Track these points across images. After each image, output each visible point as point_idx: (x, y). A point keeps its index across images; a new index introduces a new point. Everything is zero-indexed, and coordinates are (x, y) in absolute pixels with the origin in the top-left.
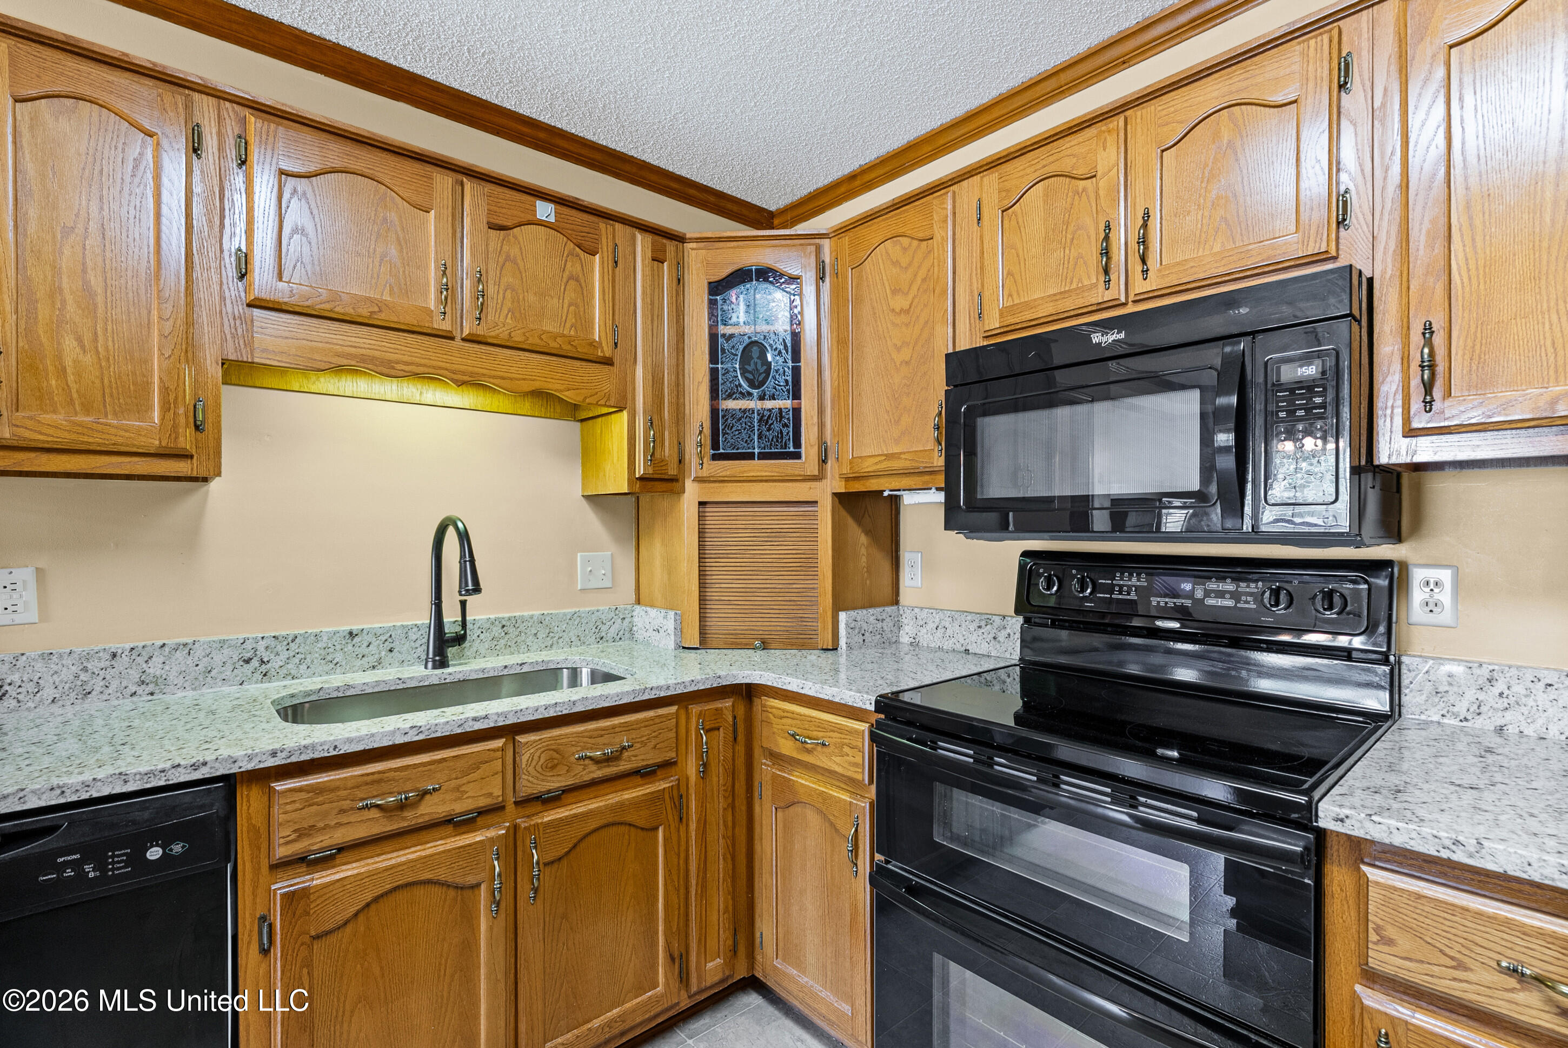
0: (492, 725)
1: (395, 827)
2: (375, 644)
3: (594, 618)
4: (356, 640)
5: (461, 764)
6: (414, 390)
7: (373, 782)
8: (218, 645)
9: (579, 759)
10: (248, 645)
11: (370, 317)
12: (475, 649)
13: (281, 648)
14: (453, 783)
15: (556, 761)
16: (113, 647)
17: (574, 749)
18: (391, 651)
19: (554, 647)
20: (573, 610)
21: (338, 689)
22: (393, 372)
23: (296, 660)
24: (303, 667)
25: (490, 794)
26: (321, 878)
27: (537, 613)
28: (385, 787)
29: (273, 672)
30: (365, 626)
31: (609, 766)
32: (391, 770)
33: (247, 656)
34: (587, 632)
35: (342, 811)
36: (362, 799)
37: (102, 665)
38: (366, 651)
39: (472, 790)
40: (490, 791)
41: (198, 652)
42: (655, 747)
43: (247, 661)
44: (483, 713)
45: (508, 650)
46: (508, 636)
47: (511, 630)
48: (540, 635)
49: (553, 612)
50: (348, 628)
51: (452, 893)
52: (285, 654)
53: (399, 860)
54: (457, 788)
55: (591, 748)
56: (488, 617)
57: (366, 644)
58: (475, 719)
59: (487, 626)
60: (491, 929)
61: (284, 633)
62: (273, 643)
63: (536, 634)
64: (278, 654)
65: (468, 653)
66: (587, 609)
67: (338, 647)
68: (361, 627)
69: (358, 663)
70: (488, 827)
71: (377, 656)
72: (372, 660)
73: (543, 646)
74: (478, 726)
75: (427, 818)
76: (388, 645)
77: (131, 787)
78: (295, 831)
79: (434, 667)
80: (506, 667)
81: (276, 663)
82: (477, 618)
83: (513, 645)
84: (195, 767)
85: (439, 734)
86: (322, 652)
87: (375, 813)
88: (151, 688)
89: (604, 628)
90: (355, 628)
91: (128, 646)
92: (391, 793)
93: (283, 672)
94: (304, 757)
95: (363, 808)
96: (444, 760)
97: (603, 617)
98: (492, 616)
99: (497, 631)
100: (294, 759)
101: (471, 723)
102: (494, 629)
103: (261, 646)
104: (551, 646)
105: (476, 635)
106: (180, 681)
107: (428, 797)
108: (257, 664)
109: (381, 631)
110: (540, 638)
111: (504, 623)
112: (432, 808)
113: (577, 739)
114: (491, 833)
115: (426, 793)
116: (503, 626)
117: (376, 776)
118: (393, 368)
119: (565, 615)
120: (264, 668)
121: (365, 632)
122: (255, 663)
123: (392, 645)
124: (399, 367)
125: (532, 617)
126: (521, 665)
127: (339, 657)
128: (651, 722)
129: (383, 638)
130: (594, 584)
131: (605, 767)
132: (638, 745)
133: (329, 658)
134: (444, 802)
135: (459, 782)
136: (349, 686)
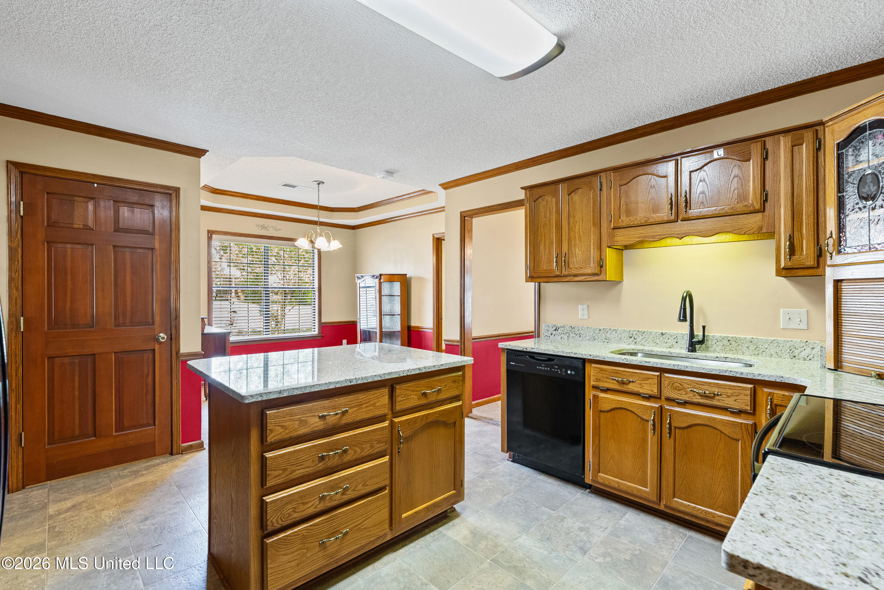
0: (652, 366)
1: (621, 389)
2: (671, 339)
3: (788, 345)
4: (664, 336)
5: (642, 376)
6: (689, 239)
7: (615, 372)
8: (623, 331)
9: (691, 391)
10: (631, 332)
11: (645, 223)
12: (714, 349)
13: (640, 335)
14: (640, 382)
15: (680, 388)
16: (600, 328)
17: (689, 386)
18: (677, 342)
19: (760, 355)
20: (773, 338)
21: (648, 351)
22: (655, 239)
23: (644, 340)
24: (647, 342)
25: (653, 391)
26: (602, 395)
27: (749, 337)
28: (618, 375)
29: (637, 342)
30: (667, 332)
31: (707, 400)
32: (620, 370)
33: (631, 336)
34: (783, 351)
35: (607, 378)
36: (612, 377)
37: (598, 332)
38: (667, 341)
39: (646, 387)
40: (653, 389)
41: (618, 333)
42: (736, 400)
43: (631, 338)
44: (649, 361)
45: (731, 352)
46: (731, 346)
47: (733, 343)
48: (751, 348)
49: (759, 338)
50: (661, 331)
51: (639, 419)
52: (641, 337)
53: (622, 399)
54: (641, 384)
55: (698, 389)
56: (721, 335)
57: (667, 338)
58: (645, 362)
59: (721, 339)
60: (652, 439)
61: (641, 330)
62: (638, 333)
63: (748, 347)
64: (639, 337)
65: (710, 350)
66: (783, 339)
67: (658, 338)
68: (666, 332)
69: (665, 345)
70: (653, 403)
71: (671, 343)
72: (670, 345)
73: (753, 354)
74: (646, 364)
75: (631, 390)
76: (676, 340)
77: (565, 355)
78: (596, 379)
79: (688, 352)
80: (717, 357)
81: (639, 340)
82: (715, 335)
83: (734, 350)
84: (575, 354)
85: (633, 363)
86: (653, 339)
87: (615, 382)
88: (607, 341)
89: (796, 351)
90: (664, 332)
91: (603, 328)
92: (620, 378)
93: (641, 343)
94: (597, 359)
95: (612, 379)
96: (637, 373)
97: (796, 345)
98: (723, 335)
99: (725, 342)
100: (595, 358)
101: (644, 363)
102: (724, 341)
103: (634, 333)
104: (758, 355)
105: (714, 342)
106: (614, 340)
107: (631, 383)
108: (633, 339)
109: (673, 334)
110: (751, 349)
111: (730, 339)
112: (632, 387)
113: (690, 382)
114: (653, 405)
115: (630, 382)
116: (729, 341)
117: (617, 371)
118: (655, 238)
119: (767, 340)
120: (635, 341)
121: (667, 334)
122: (633, 338)
123: (677, 340)
124: (657, 237)
125: (745, 339)
126: (725, 358)
127: (658, 341)
128: (734, 388)
129: (674, 337)
130: (792, 326)
131: (705, 399)
132: (725, 396)
133: (655, 341)
134: (636, 387)
135: (641, 382)
136: (652, 351)
